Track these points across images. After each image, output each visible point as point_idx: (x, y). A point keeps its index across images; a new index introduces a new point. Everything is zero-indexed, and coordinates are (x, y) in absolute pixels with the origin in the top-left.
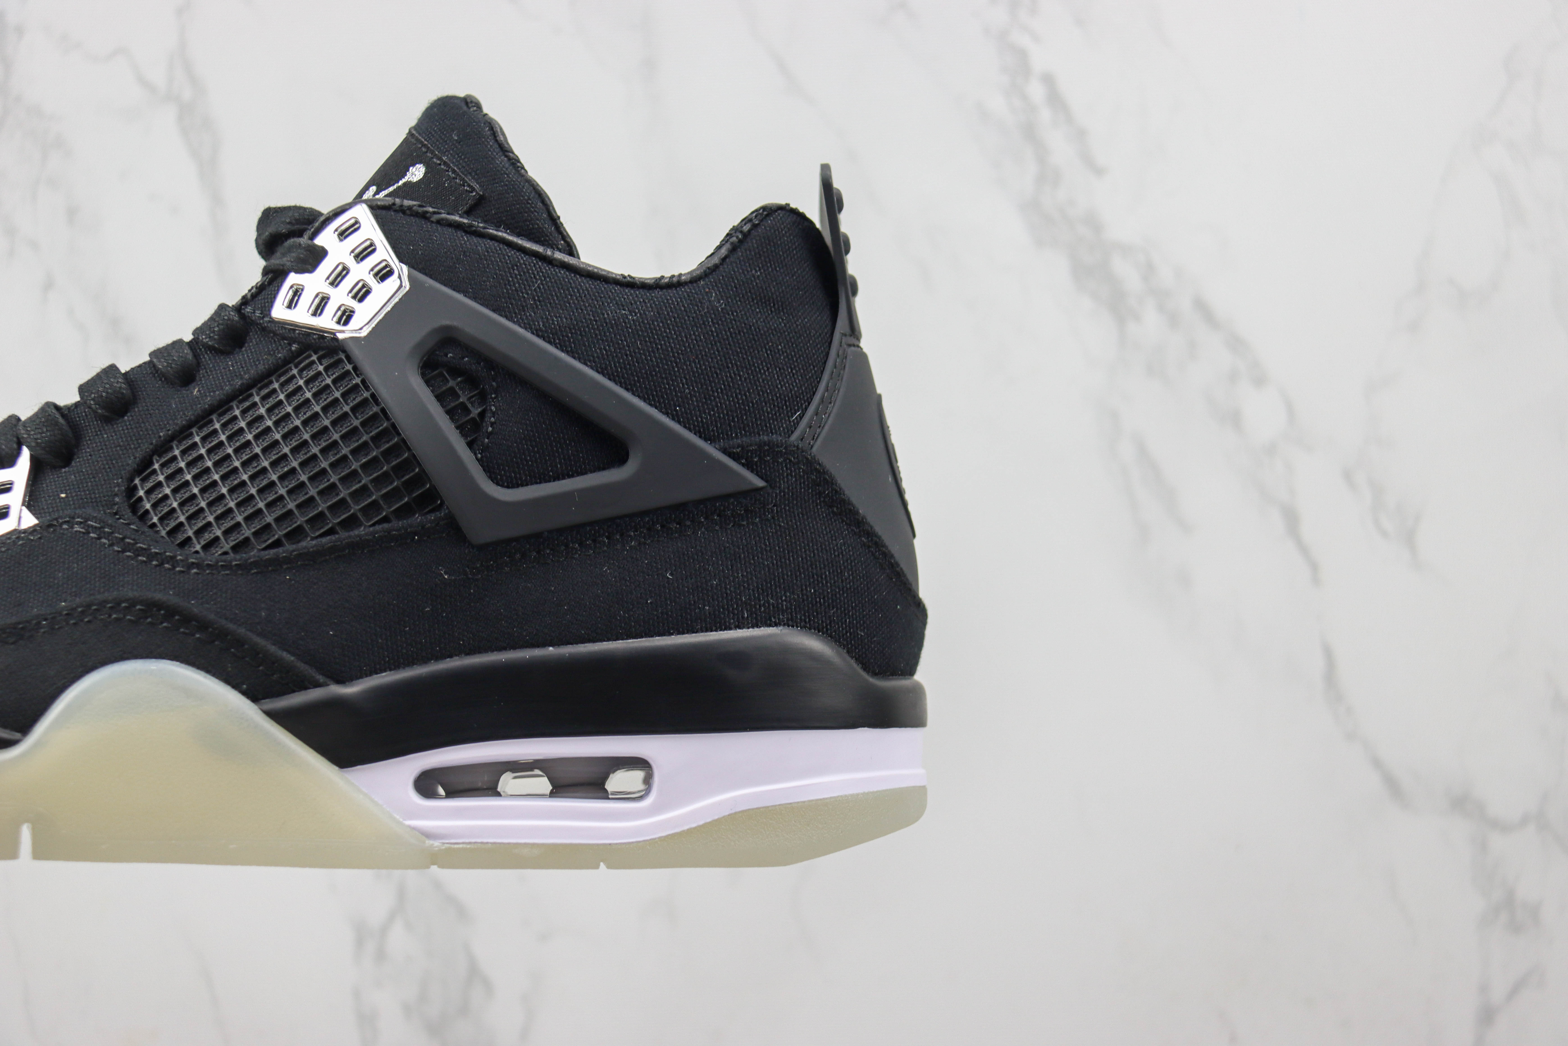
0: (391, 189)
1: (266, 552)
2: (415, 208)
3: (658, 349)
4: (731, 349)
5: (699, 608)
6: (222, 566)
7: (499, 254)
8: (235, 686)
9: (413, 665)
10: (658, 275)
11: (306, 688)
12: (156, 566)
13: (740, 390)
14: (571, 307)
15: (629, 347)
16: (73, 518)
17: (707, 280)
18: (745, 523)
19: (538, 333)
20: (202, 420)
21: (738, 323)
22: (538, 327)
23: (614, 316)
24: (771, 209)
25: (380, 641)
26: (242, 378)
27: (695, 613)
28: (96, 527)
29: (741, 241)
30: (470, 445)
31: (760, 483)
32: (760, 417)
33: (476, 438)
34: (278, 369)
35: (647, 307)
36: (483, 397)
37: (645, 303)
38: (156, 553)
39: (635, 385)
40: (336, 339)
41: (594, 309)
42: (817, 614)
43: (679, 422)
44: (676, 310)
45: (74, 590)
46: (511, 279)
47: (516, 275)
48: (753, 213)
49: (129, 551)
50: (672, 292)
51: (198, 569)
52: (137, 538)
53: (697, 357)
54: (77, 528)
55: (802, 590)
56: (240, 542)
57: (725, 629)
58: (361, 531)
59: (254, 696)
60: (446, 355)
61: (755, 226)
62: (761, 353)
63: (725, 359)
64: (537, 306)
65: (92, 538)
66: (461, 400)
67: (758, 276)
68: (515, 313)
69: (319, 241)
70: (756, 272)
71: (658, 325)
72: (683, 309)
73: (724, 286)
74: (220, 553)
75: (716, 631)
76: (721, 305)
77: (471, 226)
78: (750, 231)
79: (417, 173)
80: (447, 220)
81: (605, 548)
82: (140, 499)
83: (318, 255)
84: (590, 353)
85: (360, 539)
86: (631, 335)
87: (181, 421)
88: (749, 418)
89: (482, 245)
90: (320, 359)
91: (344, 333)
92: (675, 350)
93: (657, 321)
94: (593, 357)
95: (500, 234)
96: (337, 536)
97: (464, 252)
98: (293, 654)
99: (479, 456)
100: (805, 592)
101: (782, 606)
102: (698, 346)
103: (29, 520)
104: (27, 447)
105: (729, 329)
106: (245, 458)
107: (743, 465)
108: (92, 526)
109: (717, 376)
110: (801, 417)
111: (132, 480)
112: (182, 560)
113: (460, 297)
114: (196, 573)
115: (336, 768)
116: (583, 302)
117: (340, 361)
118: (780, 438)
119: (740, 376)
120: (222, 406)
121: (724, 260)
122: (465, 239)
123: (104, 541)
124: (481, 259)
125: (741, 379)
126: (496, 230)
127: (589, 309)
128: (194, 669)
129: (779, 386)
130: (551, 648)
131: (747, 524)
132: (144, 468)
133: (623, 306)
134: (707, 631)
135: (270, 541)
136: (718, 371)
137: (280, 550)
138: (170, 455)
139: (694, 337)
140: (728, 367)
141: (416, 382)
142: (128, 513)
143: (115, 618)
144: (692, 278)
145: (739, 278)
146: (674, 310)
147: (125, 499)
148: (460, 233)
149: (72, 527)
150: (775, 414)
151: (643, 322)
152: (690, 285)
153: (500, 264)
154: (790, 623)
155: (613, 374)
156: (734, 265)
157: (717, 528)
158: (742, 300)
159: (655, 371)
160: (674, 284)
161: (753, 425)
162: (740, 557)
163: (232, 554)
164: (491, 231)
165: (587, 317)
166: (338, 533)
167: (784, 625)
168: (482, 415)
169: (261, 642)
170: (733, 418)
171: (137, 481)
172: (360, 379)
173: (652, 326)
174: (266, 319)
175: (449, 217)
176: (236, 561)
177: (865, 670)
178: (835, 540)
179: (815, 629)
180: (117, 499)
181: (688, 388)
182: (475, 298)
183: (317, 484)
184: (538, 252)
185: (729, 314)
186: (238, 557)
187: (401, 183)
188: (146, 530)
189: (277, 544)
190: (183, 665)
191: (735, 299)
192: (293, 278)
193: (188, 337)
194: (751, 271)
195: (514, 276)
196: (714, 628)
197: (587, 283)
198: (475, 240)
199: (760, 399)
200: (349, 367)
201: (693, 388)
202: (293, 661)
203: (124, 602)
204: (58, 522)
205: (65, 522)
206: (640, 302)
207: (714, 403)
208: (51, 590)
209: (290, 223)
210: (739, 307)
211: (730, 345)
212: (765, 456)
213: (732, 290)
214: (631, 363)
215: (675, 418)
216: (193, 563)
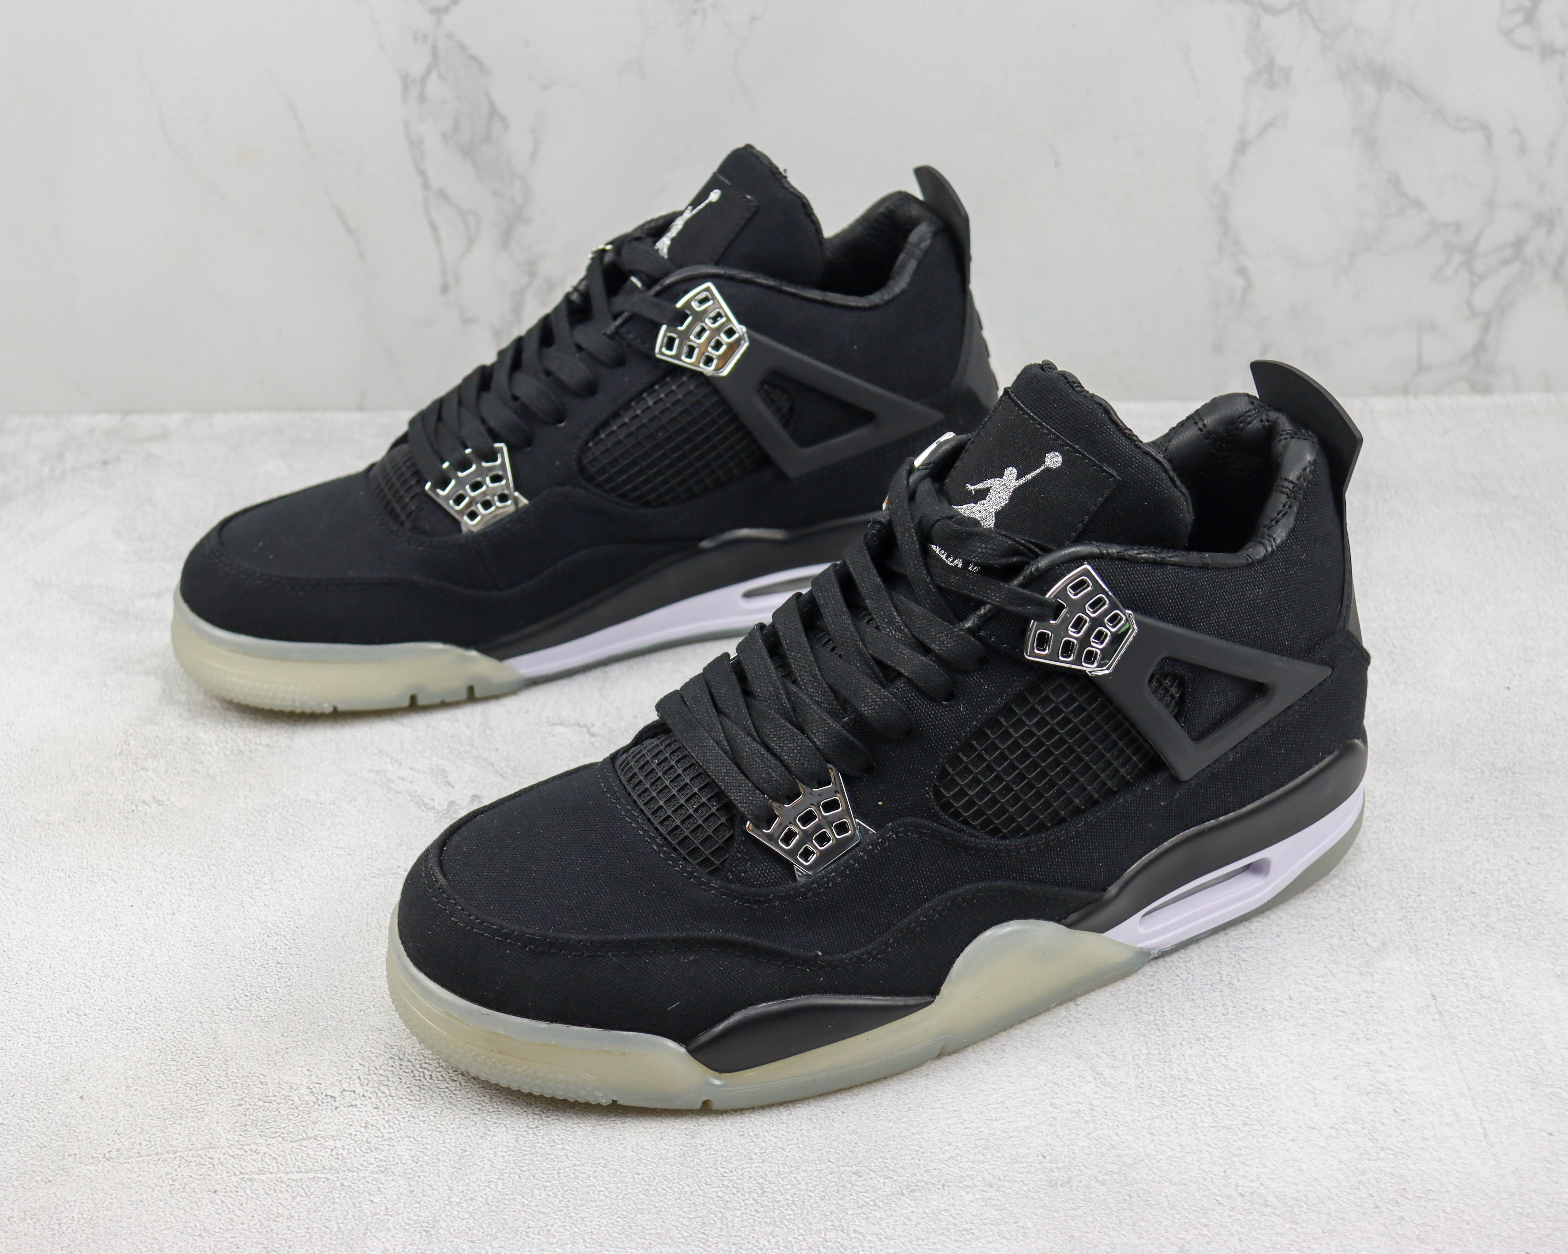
20: (978, 734)
26: (1001, 698)
30: (1178, 720)
60: (1162, 668)
66: (1170, 692)
87: (961, 735)
91: (1092, 670)
111: (937, 787)
113: (1169, 626)
117: (1084, 684)
120: (991, 721)
123: (936, 842)
132: (942, 777)
168: (1181, 697)
171: (941, 788)
174: (1014, 653)
180: (930, 804)
200: (1093, 688)
204: (893, 832)
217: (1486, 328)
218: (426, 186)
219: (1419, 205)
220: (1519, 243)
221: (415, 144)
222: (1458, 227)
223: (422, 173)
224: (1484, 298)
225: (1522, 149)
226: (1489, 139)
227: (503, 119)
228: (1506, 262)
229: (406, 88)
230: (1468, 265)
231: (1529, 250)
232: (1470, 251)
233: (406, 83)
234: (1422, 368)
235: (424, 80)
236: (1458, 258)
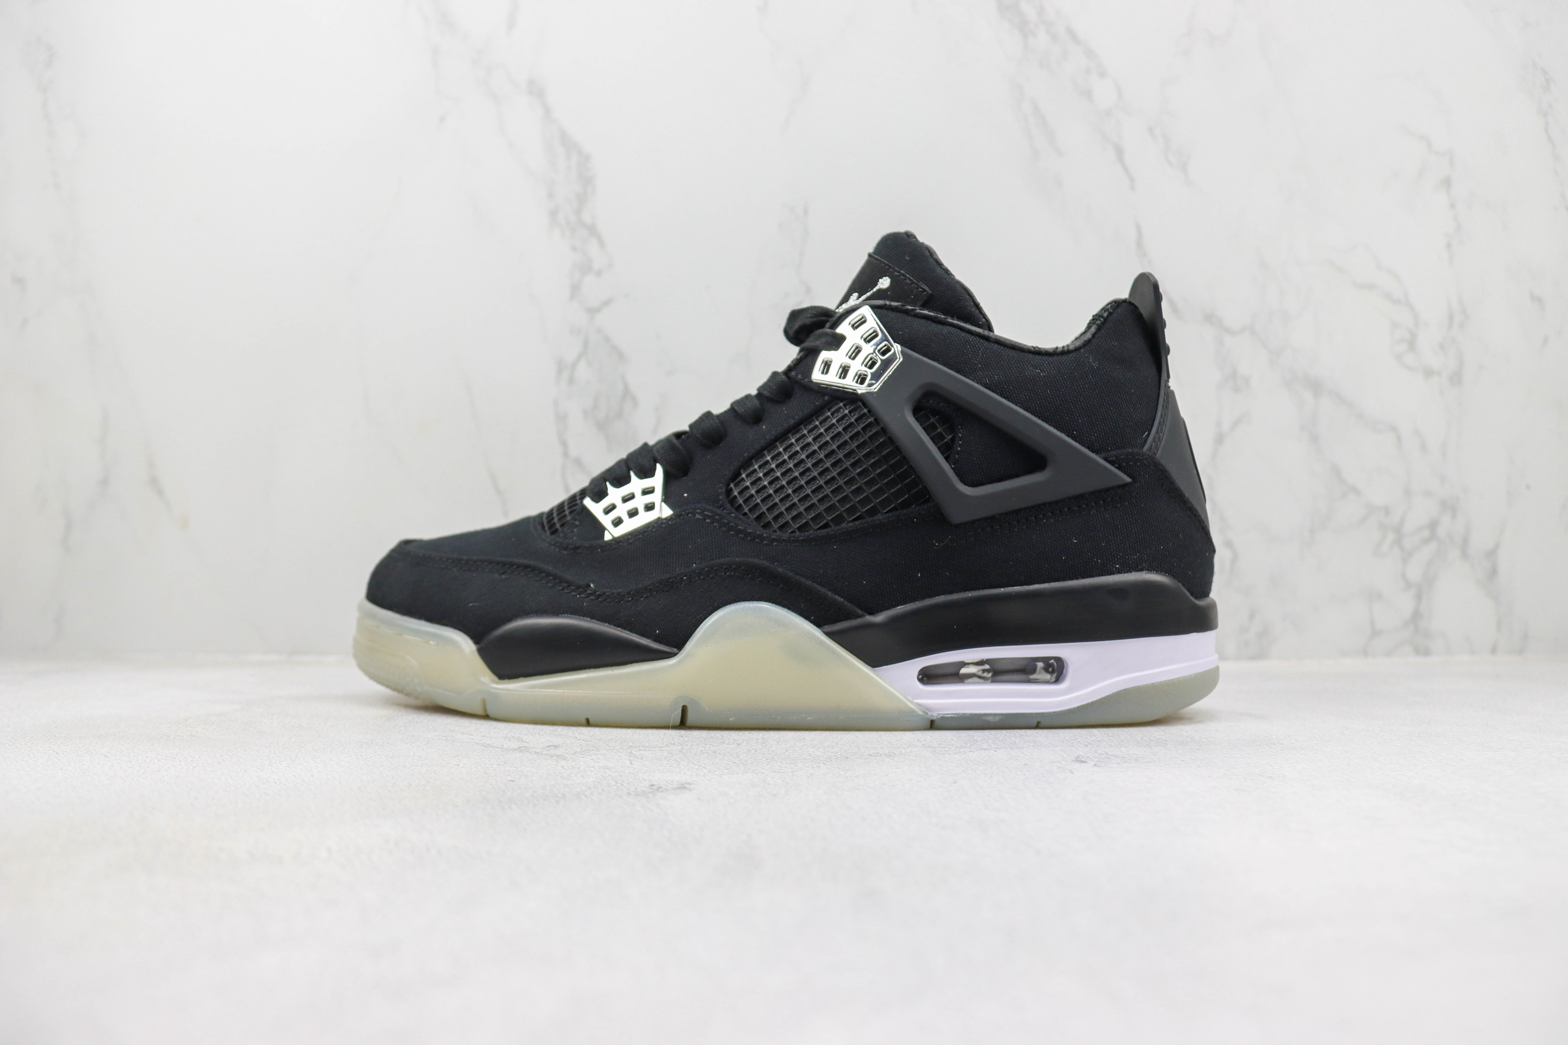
0: (869, 294)
1: (821, 531)
2: (899, 306)
3: (1060, 395)
4: (1104, 393)
5: (1094, 561)
6: (793, 540)
7: (956, 335)
8: (807, 617)
9: (915, 601)
10: (1054, 346)
11: (850, 619)
12: (750, 540)
13: (1112, 420)
14: (1004, 368)
15: (1042, 393)
16: (695, 510)
17: (1085, 348)
18: (1119, 505)
19: (986, 386)
20: (770, 446)
21: (1107, 376)
22: (985, 382)
23: (1031, 374)
24: (1119, 302)
25: (895, 587)
26: (794, 419)
27: (1092, 564)
28: (709, 516)
29: (1103, 323)
30: (947, 459)
31: (1128, 480)
32: (1125, 436)
33: (950, 455)
34: (817, 412)
35: (1051, 367)
36: (952, 429)
37: (1049, 364)
38: (750, 533)
39: (1048, 418)
40: (857, 394)
41: (1019, 370)
42: (1165, 562)
43: (1076, 441)
44: (1069, 368)
45: (700, 556)
46: (965, 351)
47: (968, 348)
48: (1108, 305)
49: (733, 531)
50: (1064, 358)
51: (778, 542)
52: (737, 522)
53: (1084, 399)
54: (698, 516)
55: (1156, 547)
56: (803, 524)
57: (1110, 574)
58: (879, 517)
59: (818, 624)
60: (929, 402)
61: (1110, 314)
62: (1122, 395)
63: (1102, 400)
64: (983, 368)
65: (708, 523)
66: (939, 430)
67: (1116, 346)
68: (970, 373)
69: (840, 330)
70: (1114, 342)
71: (1059, 379)
72: (1073, 367)
73: (1096, 352)
74: (789, 531)
75: (1105, 575)
76: (1095, 365)
77: (936, 317)
78: (1108, 316)
79: (884, 283)
80: (921, 313)
81: (1034, 524)
82: (735, 497)
83: (841, 339)
84: (1019, 398)
85: (880, 522)
86: (1043, 386)
87: (758, 446)
88: (1118, 438)
89: (946, 329)
90: (845, 405)
91: (861, 389)
92: (1071, 395)
93: (1058, 376)
94: (1021, 401)
95: (955, 322)
96: (865, 520)
97: (935, 335)
98: (842, 597)
99: (953, 466)
100: (1157, 548)
101: (1145, 558)
102: (1085, 392)
103: (666, 512)
104: (661, 464)
105: (1102, 380)
106: (801, 470)
107: (1116, 468)
108: (707, 515)
109: (1097, 410)
110: (1148, 435)
111: (729, 485)
112: (767, 537)
113: (935, 364)
114: (776, 545)
115: (871, 668)
116: (1012, 365)
117: (859, 407)
118: (1138, 450)
119: (1111, 410)
120: (782, 437)
121: (1094, 335)
122: (934, 327)
123: (716, 524)
124: (946, 339)
125: (1111, 413)
126: (953, 320)
127: (1015, 369)
128: (780, 607)
129: (1134, 416)
130: (1002, 589)
131: (1121, 505)
132: (735, 477)
133: (1036, 367)
134: (1099, 576)
135: (822, 524)
136: (1098, 408)
137: (829, 530)
138: (751, 469)
139: (1081, 386)
140: (1104, 405)
141: (911, 419)
142: (729, 506)
143: (728, 575)
144: (1076, 347)
145: (1104, 347)
146: (1067, 369)
147: (725, 497)
148: (930, 323)
149: (695, 516)
150: (1133, 434)
151: (1050, 377)
152: (1075, 352)
153: (958, 341)
154: (1149, 569)
155: (1034, 411)
156: (1101, 338)
157: (1102, 509)
158: (1108, 361)
159: (1059, 408)
160: (1063, 353)
161: (1120, 442)
162: (1118, 527)
163: (798, 532)
164: (949, 320)
165: (1015, 375)
166: (865, 518)
167: (1146, 570)
168: (953, 440)
169: (823, 590)
170: (1109, 438)
171: (732, 485)
172: (873, 418)
173: (1056, 380)
174: (806, 380)
175: (921, 311)
176: (801, 537)
177: (1192, 595)
178: (1173, 514)
179: (1164, 572)
180: (721, 497)
181: (1081, 419)
182: (944, 365)
183: (849, 486)
184: (980, 333)
185: (1101, 371)
186: (803, 534)
187: (875, 290)
188: (742, 517)
189: (826, 526)
190: (774, 605)
191: (1104, 360)
192: (824, 355)
193: (754, 392)
194: (1111, 342)
195: (967, 349)
196: (1104, 574)
197: (1012, 353)
198: (940, 326)
199: (1124, 425)
200: (865, 411)
201: (1084, 419)
202: (842, 602)
203: (733, 565)
204: (685, 512)
205: (690, 513)
206: (1046, 364)
207: (1096, 428)
208: (686, 556)
209: (811, 317)
210: (1106, 365)
211: (1104, 391)
212: (1130, 461)
213: (1101, 355)
214: (1045, 404)
215: (1074, 438)
216: (774, 539)
217: (1419, 597)
218: (566, 455)
219: (1355, 490)
220: (1433, 525)
221: (561, 419)
222: (1387, 511)
223: (564, 444)
224: (1414, 572)
225: (1424, 448)
226: (1399, 439)
227: (634, 399)
228: (1426, 541)
229: (560, 371)
230: (1398, 542)
231: (1441, 531)
232: (1398, 530)
233: (561, 367)
234: (1375, 633)
235: (574, 365)
236: (1391, 537)
